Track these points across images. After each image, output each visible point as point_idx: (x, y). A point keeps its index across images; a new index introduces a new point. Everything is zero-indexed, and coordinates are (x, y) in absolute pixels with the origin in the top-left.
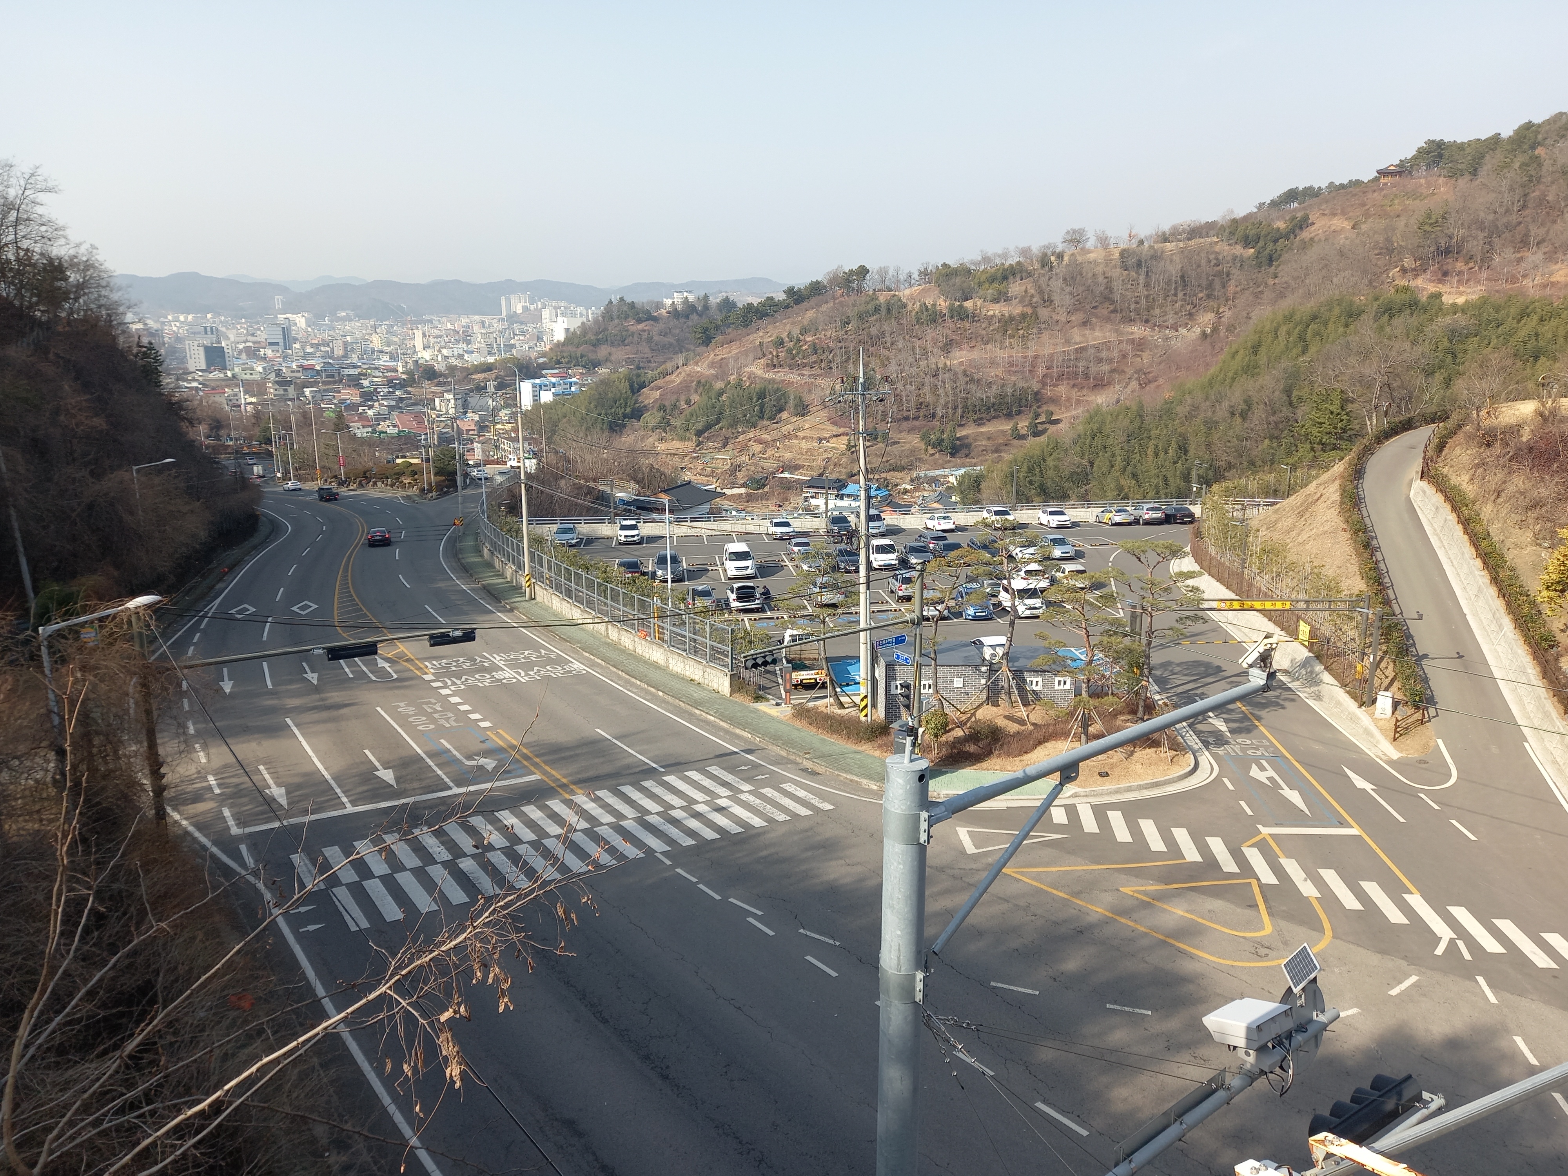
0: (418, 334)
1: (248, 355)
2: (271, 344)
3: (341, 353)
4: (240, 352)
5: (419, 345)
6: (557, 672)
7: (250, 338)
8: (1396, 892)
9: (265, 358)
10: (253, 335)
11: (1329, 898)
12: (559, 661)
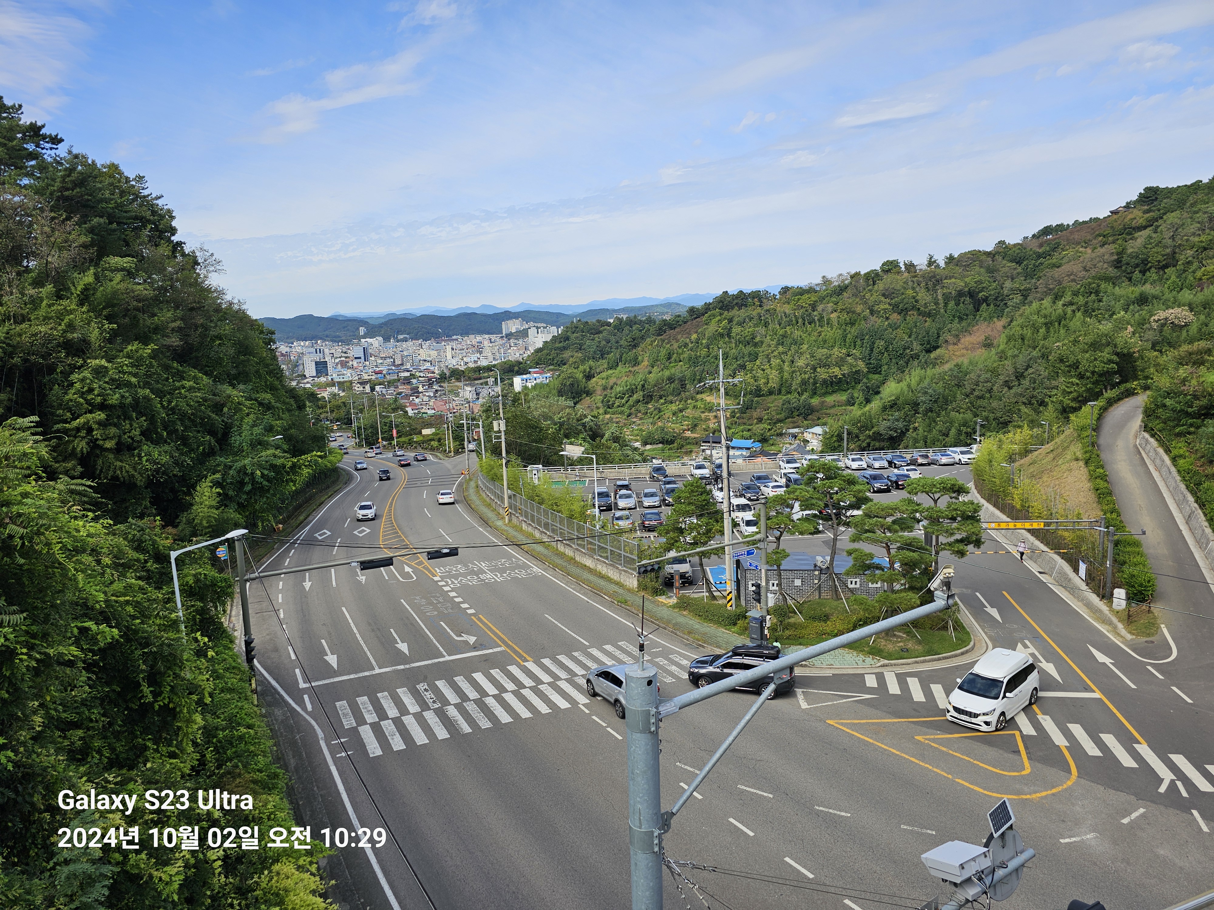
0: (449, 348)
1: (342, 366)
2: (356, 358)
3: (400, 363)
4: (337, 364)
5: (449, 356)
6: (523, 574)
7: (343, 355)
8: (1128, 743)
9: (352, 367)
10: (345, 353)
11: (1075, 746)
12: (525, 567)
